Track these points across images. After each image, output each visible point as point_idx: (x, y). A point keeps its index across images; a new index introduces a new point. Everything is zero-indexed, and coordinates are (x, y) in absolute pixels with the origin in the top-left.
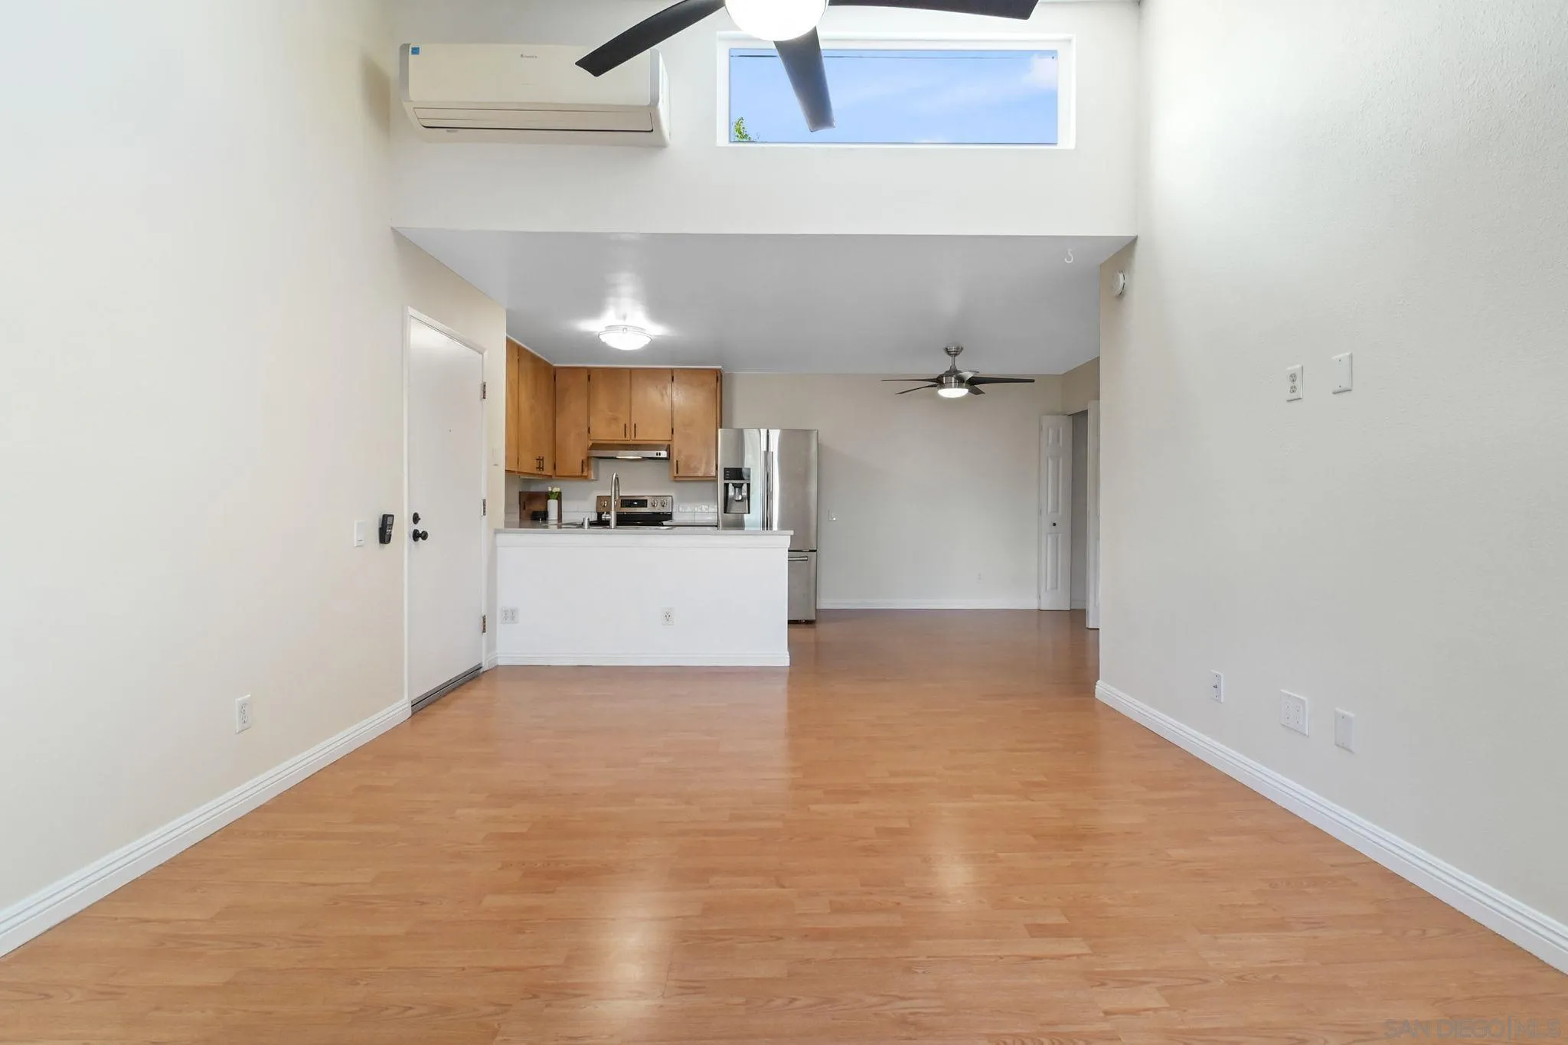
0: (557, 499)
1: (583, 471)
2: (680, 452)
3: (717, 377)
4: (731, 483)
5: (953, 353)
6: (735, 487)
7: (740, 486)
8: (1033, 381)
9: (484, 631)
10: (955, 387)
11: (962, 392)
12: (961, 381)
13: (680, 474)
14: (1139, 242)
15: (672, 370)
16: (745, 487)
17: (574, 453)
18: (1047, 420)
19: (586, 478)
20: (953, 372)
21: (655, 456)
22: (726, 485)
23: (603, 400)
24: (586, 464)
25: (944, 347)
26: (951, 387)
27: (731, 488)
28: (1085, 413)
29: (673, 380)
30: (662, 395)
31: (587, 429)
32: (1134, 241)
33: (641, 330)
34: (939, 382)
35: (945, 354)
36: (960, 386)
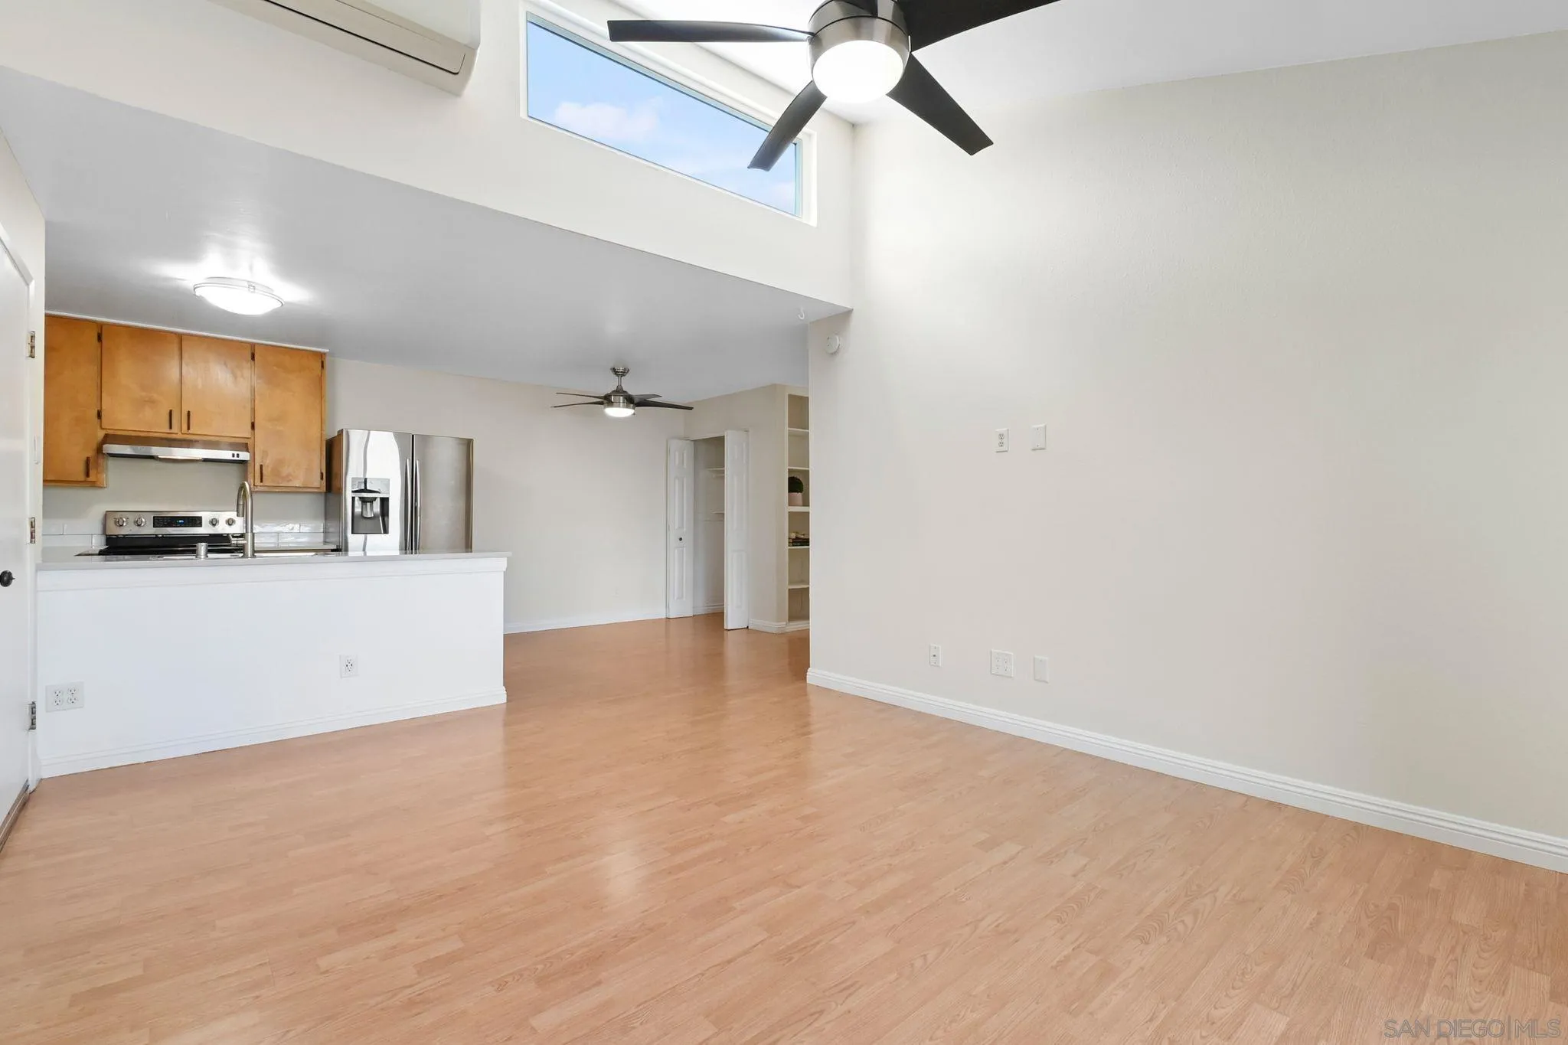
1: (87, 474)
2: (265, 453)
3: (323, 363)
4: (357, 496)
5: (619, 372)
6: (364, 502)
7: (372, 501)
8: (691, 409)
10: (623, 407)
11: (630, 412)
12: (630, 401)
13: (265, 482)
14: (854, 315)
15: (253, 345)
16: (378, 502)
18: (675, 445)
19: (93, 484)
20: (619, 391)
21: (233, 456)
22: (353, 498)
23: (126, 372)
24: (92, 463)
25: (612, 365)
26: (618, 406)
27: (358, 502)
28: (719, 441)
29: (253, 358)
30: (235, 377)
31: (97, 414)
32: (848, 313)
33: (268, 291)
34: (607, 400)
35: (612, 375)
36: (627, 407)
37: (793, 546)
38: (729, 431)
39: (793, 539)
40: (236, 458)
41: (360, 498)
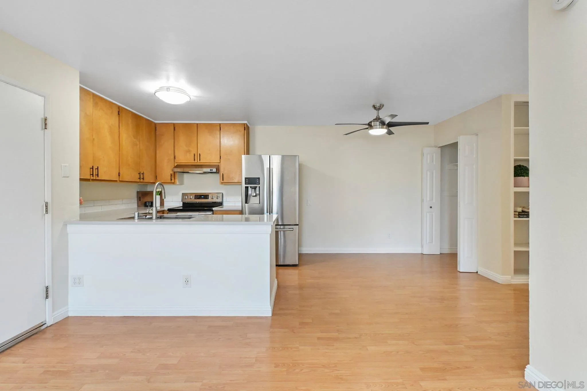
0: (159, 195)
1: (171, 180)
2: (224, 169)
3: (245, 128)
5: (377, 108)
6: (252, 189)
7: (255, 188)
8: (427, 123)
9: (47, 297)
10: (379, 128)
11: (384, 131)
12: (383, 123)
13: (225, 181)
16: (258, 189)
17: (166, 170)
19: (174, 183)
20: (378, 119)
21: (210, 171)
22: (247, 188)
23: (182, 140)
24: (173, 175)
25: (372, 104)
26: (377, 128)
27: (250, 189)
28: (454, 146)
29: (220, 129)
30: (215, 138)
31: (173, 157)
33: (181, 91)
34: (370, 126)
35: (373, 109)
36: (382, 128)
37: (519, 217)
38: (461, 136)
39: (519, 212)
40: (211, 171)
41: (250, 187)
